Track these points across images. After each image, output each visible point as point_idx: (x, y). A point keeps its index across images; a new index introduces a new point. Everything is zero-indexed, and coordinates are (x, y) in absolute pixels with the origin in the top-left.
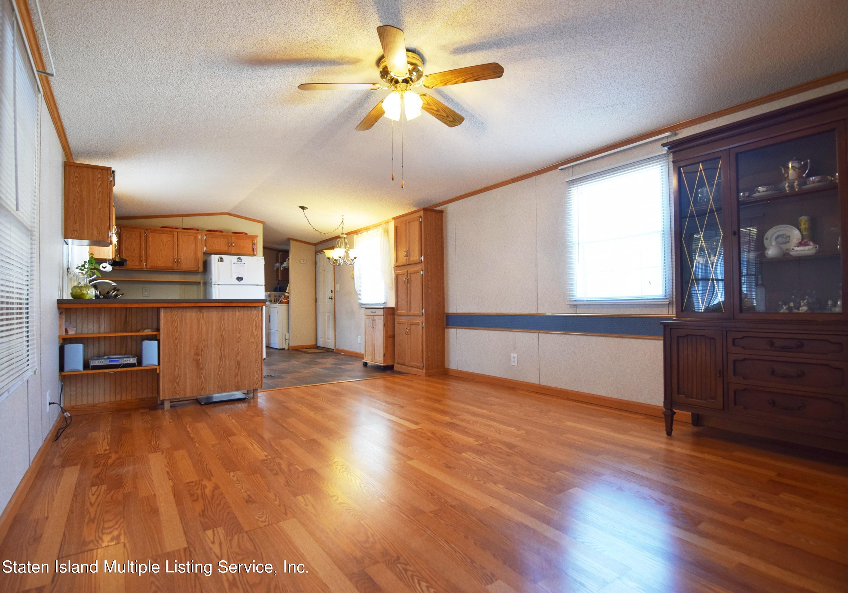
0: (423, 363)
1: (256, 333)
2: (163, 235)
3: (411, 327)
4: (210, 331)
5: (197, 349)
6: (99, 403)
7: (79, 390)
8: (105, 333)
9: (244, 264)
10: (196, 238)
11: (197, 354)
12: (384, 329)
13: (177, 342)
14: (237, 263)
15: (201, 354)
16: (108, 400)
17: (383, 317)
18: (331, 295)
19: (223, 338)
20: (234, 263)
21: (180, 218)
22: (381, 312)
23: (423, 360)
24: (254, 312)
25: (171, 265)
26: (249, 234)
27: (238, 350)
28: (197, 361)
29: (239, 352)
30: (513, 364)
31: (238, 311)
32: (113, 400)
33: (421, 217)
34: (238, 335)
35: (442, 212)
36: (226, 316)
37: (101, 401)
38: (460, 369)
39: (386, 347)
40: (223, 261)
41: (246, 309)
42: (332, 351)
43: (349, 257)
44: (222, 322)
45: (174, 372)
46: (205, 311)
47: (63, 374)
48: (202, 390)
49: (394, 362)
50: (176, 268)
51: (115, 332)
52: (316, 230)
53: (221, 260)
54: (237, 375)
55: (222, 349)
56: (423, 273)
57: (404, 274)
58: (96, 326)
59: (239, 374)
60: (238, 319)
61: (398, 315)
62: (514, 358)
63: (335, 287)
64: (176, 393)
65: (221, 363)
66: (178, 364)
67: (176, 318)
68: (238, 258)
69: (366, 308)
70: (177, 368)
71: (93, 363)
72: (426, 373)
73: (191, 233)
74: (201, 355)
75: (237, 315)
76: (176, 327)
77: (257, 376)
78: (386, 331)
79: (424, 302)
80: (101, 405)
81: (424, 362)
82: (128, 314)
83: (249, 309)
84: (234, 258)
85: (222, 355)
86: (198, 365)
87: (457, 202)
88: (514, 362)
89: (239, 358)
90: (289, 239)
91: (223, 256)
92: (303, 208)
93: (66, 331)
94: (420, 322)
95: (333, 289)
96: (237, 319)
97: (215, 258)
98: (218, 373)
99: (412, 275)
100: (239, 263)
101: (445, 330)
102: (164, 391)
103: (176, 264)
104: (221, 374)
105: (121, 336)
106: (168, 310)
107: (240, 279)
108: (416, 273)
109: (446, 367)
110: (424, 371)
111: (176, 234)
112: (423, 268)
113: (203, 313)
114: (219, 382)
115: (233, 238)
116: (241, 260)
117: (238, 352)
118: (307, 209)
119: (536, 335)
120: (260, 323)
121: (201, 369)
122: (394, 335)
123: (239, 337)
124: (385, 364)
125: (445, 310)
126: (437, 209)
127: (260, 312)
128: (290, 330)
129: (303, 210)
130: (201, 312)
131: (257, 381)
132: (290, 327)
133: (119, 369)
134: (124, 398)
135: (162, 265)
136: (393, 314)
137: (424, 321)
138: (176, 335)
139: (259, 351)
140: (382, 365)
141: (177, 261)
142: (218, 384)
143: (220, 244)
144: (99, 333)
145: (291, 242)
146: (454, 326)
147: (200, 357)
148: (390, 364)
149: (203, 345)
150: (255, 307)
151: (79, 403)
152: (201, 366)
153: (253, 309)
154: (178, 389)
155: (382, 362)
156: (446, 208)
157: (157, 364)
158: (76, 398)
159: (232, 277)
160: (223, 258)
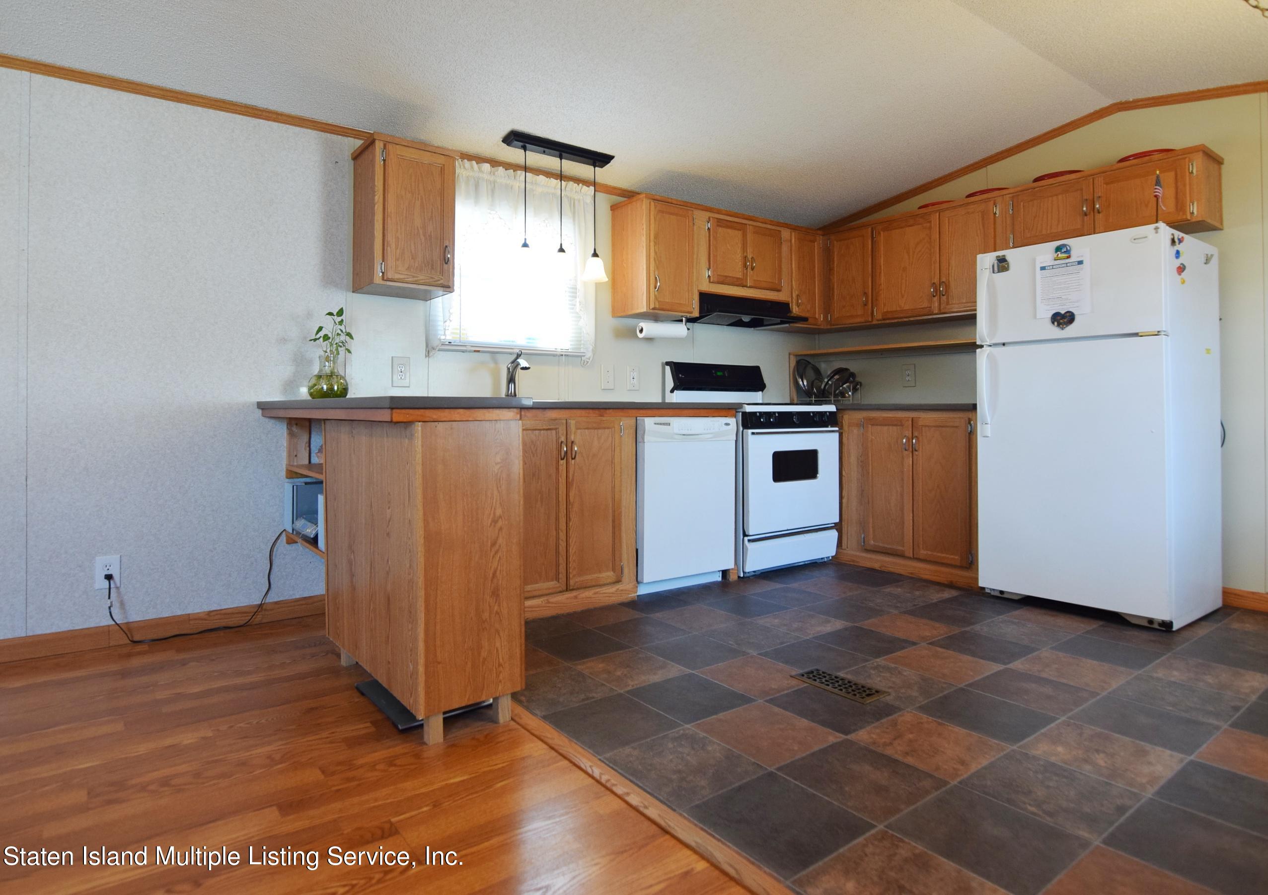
2: (909, 231)
4: (360, 490)
9: (1080, 263)
10: (985, 214)
11: (350, 547)
13: (335, 506)
14: (1053, 267)
19: (373, 514)
20: (1043, 268)
21: (983, 170)
25: (925, 304)
28: (351, 565)
31: (386, 434)
36: (374, 452)
40: (1009, 269)
44: (371, 468)
50: (936, 311)
53: (1002, 265)
54: (388, 638)
55: (372, 547)
65: (371, 589)
66: (337, 562)
67: (334, 446)
68: (1058, 249)
70: (337, 571)
75: (386, 449)
76: (335, 470)
84: (1044, 252)
85: (372, 563)
86: (352, 576)
97: (985, 261)
100: (1060, 266)
103: (935, 299)
107: (1063, 319)
111: (935, 218)
113: (354, 439)
115: (1099, 181)
116: (1068, 252)
117: (388, 568)
121: (355, 589)
123: (389, 522)
130: (352, 434)
135: (907, 307)
138: (335, 490)
141: (939, 292)
143: (1056, 213)
149: (354, 527)
159: (1035, 317)
160: (1008, 258)
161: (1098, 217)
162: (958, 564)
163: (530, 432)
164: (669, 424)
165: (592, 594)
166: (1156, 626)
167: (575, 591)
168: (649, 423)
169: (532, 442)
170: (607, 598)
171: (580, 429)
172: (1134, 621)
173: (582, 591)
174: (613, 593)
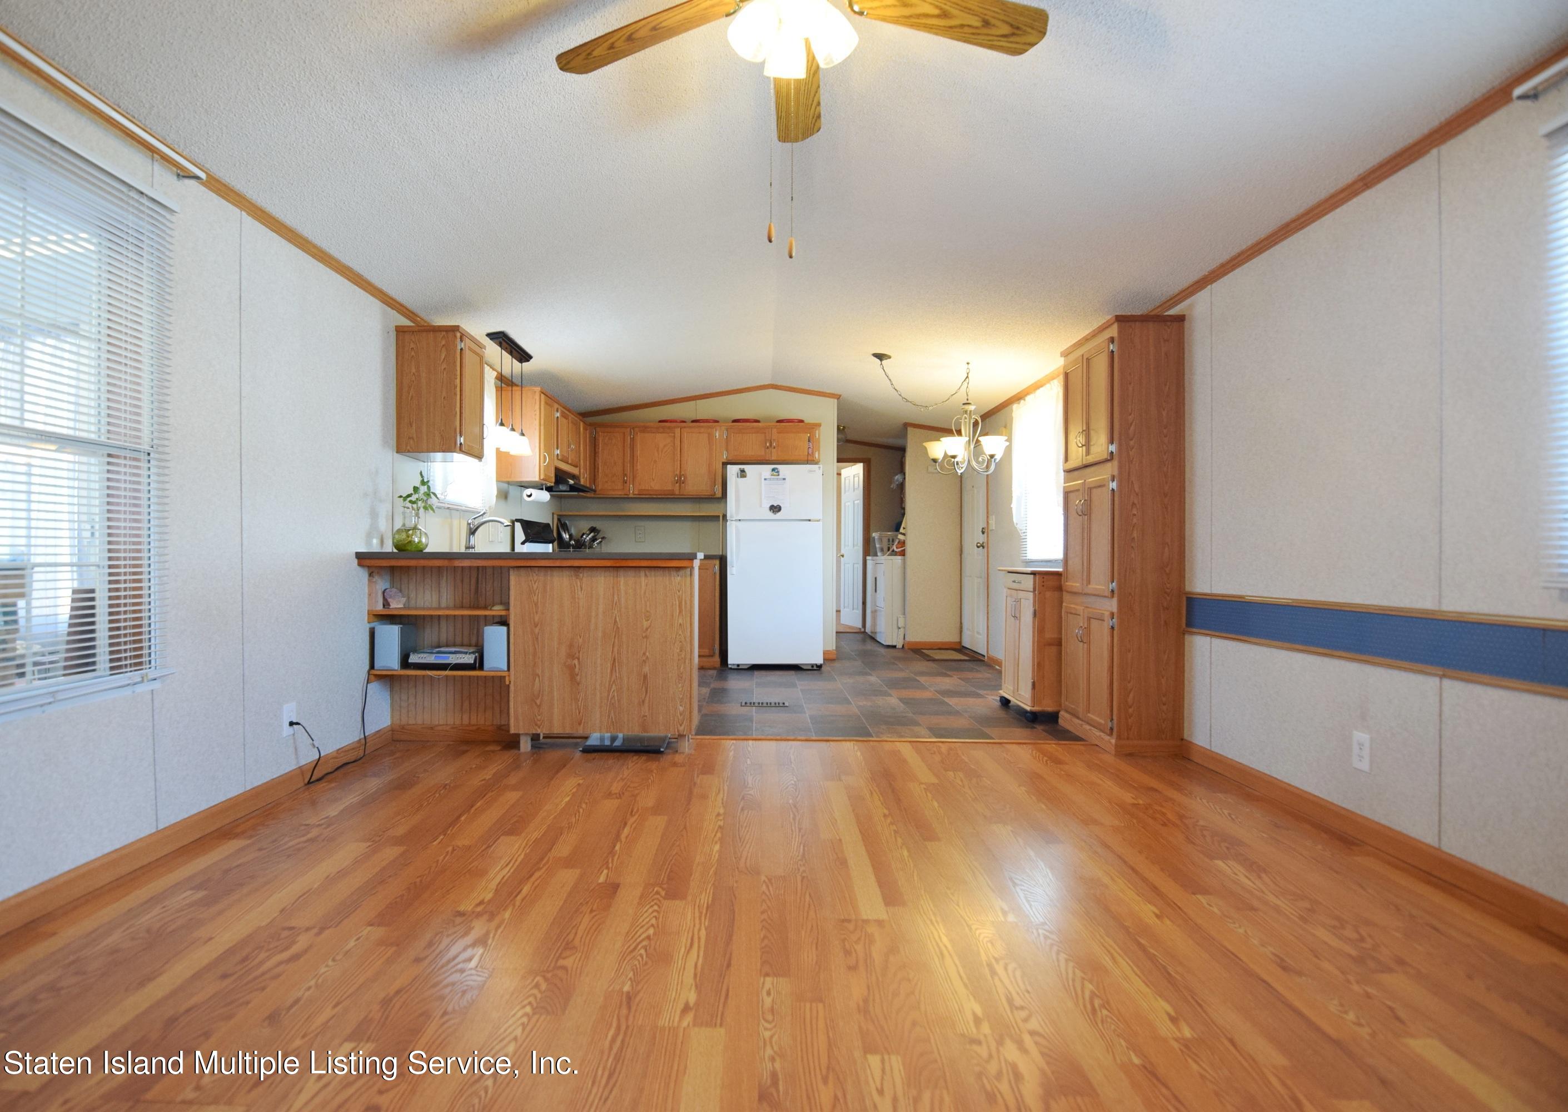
0: (1112, 720)
1: (680, 621)
2: (659, 436)
3: (1089, 624)
4: (593, 614)
5: (571, 646)
6: (437, 726)
7: (412, 700)
8: (448, 608)
9: (784, 479)
10: (710, 437)
11: (571, 656)
12: (1034, 623)
13: (537, 630)
14: (770, 479)
15: (577, 655)
16: (450, 721)
17: (1031, 594)
18: (981, 539)
19: (618, 628)
20: (765, 479)
21: (692, 403)
22: (1029, 582)
23: (1112, 711)
24: (677, 579)
25: (670, 488)
26: (806, 421)
27: (644, 654)
28: (571, 668)
29: (647, 657)
30: (1356, 764)
31: (646, 575)
32: (458, 722)
33: (1112, 340)
34: (646, 624)
35: (1181, 319)
36: (622, 587)
37: (441, 722)
38: (1217, 748)
39: (1039, 666)
40: (745, 477)
41: (660, 573)
42: (982, 658)
43: (983, 453)
44: (616, 598)
45: (533, 685)
46: (585, 575)
47: (373, 672)
48: (580, 724)
49: (1060, 705)
50: (677, 492)
51: (462, 607)
52: (907, 401)
53: (743, 474)
54: (643, 702)
55: (616, 649)
56: (1114, 485)
57: (1078, 490)
58: (435, 598)
59: (647, 701)
60: (645, 593)
61: (1067, 592)
62: (1361, 745)
63: (988, 522)
64: (536, 725)
65: (614, 677)
66: (539, 671)
67: (535, 587)
68: (773, 470)
69: (1009, 572)
70: (537, 679)
71: (414, 659)
72: (1116, 745)
73: (702, 427)
74: (579, 659)
75: (643, 584)
76: (536, 604)
77: (681, 709)
78: (1040, 630)
79: (1116, 563)
80: (440, 728)
81: (1115, 718)
82: (480, 576)
83: (667, 572)
84: (766, 470)
85: (615, 659)
86: (573, 675)
87: (1217, 286)
88: (1361, 757)
89: (646, 669)
90: (906, 425)
91: (746, 467)
92: (880, 357)
93: (386, 604)
94: (1107, 614)
95: (985, 526)
96: (643, 591)
97: (732, 470)
98: (609, 695)
99: (1094, 491)
100: (774, 479)
101: (1186, 636)
102: (516, 719)
103: (677, 485)
104: (614, 696)
105: (470, 616)
106: (523, 572)
107: (775, 509)
108: (1100, 486)
109: (1185, 737)
110: (1113, 741)
111: (677, 431)
112: (1116, 473)
113: (582, 579)
114: (610, 712)
115: (775, 431)
116: (778, 472)
117: (644, 658)
118: (889, 357)
119: (1433, 682)
120: (688, 602)
121: (578, 684)
122: (1061, 639)
123: (647, 629)
124: (1036, 709)
125: (1187, 583)
126: (1172, 312)
127: (688, 579)
128: (907, 610)
129: (881, 360)
130: (577, 576)
131: (681, 718)
132: (907, 603)
133: (447, 673)
134: (474, 721)
135: (656, 488)
136: (1060, 589)
137: (1115, 610)
138: (537, 619)
139: (685, 659)
140: (1028, 708)
141: (681, 480)
142: (609, 716)
143: (751, 444)
144: (439, 608)
145: (910, 430)
146: (1209, 629)
147: (576, 662)
148: (1050, 709)
149: (581, 640)
150: (678, 569)
151: (412, 721)
152: (578, 678)
153: (673, 573)
154: (539, 717)
155: (1029, 703)
156: (1191, 307)
157: (506, 668)
158: (408, 711)
159: (761, 506)
160: (746, 470)
161: (774, 451)
162: (707, 654)
166: (815, 668)
172: (805, 667)
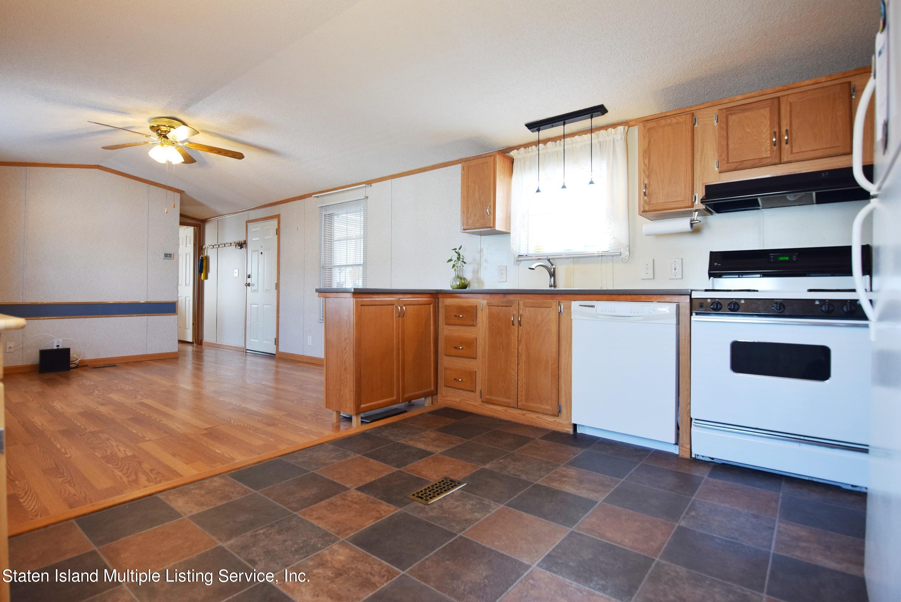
163: (496, 307)
164: (593, 306)
165: (536, 417)
167: (525, 411)
168: (575, 305)
169: (498, 313)
170: (546, 424)
171: (528, 307)
173: (529, 412)
174: (551, 422)
